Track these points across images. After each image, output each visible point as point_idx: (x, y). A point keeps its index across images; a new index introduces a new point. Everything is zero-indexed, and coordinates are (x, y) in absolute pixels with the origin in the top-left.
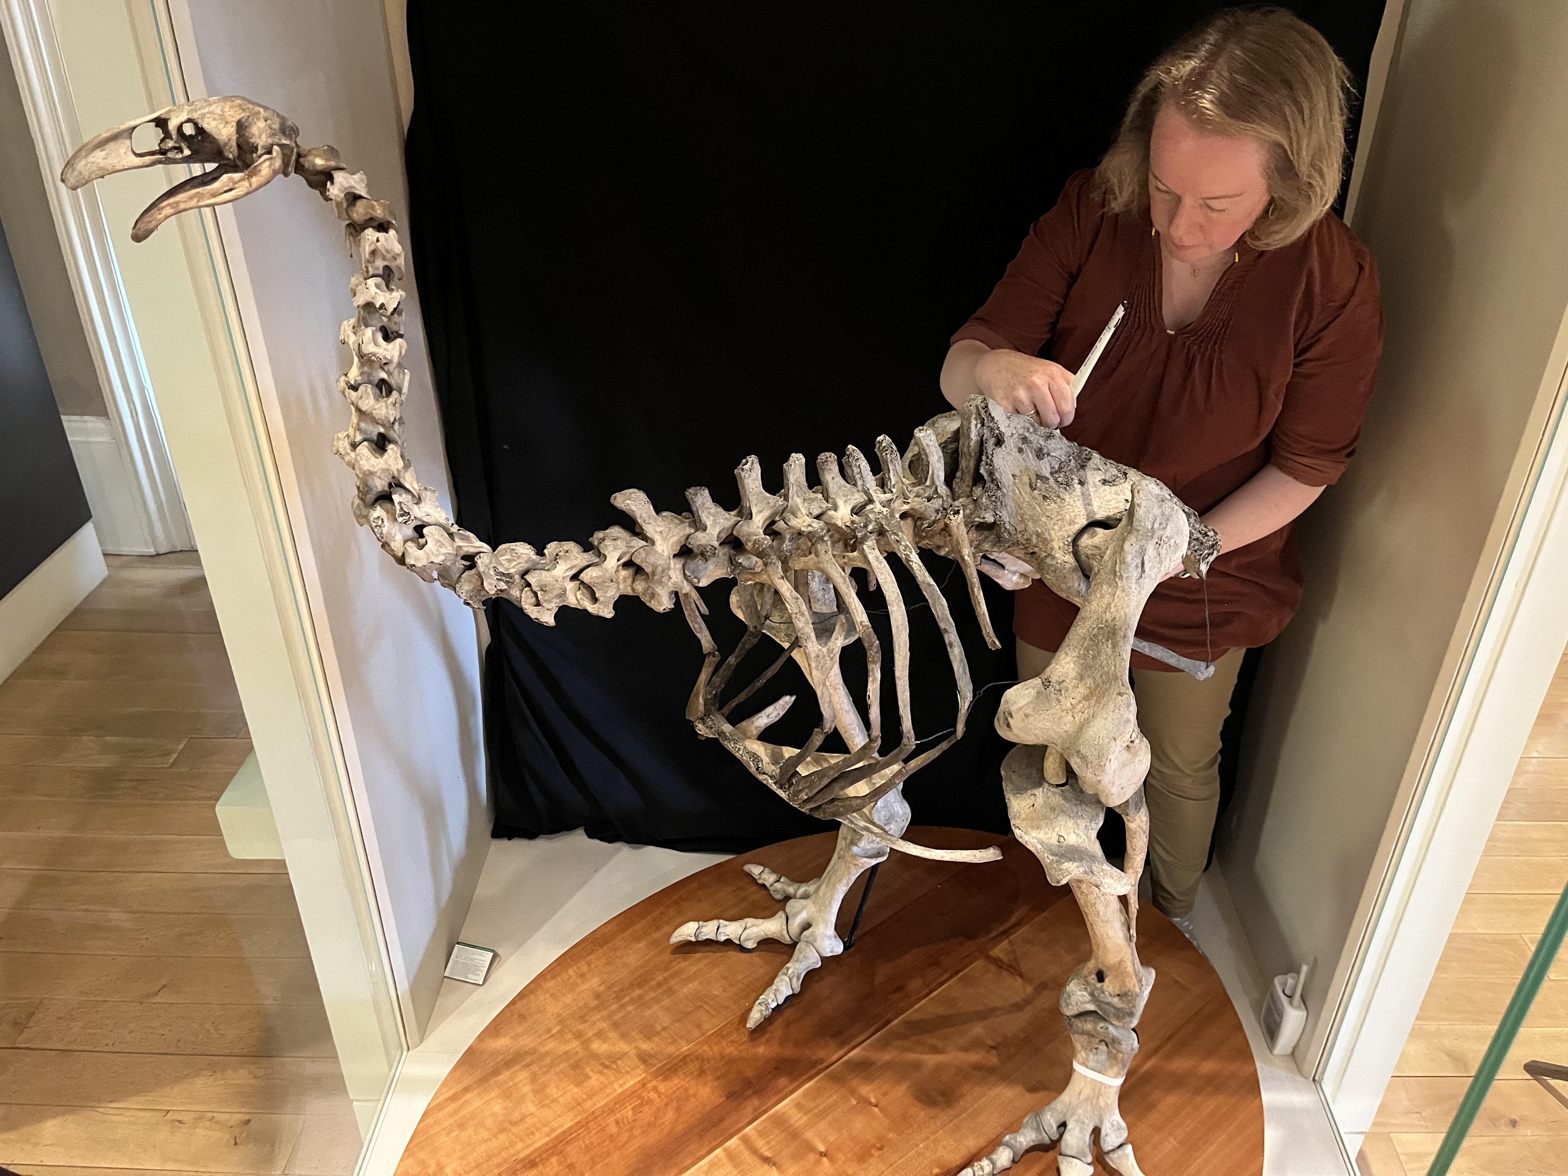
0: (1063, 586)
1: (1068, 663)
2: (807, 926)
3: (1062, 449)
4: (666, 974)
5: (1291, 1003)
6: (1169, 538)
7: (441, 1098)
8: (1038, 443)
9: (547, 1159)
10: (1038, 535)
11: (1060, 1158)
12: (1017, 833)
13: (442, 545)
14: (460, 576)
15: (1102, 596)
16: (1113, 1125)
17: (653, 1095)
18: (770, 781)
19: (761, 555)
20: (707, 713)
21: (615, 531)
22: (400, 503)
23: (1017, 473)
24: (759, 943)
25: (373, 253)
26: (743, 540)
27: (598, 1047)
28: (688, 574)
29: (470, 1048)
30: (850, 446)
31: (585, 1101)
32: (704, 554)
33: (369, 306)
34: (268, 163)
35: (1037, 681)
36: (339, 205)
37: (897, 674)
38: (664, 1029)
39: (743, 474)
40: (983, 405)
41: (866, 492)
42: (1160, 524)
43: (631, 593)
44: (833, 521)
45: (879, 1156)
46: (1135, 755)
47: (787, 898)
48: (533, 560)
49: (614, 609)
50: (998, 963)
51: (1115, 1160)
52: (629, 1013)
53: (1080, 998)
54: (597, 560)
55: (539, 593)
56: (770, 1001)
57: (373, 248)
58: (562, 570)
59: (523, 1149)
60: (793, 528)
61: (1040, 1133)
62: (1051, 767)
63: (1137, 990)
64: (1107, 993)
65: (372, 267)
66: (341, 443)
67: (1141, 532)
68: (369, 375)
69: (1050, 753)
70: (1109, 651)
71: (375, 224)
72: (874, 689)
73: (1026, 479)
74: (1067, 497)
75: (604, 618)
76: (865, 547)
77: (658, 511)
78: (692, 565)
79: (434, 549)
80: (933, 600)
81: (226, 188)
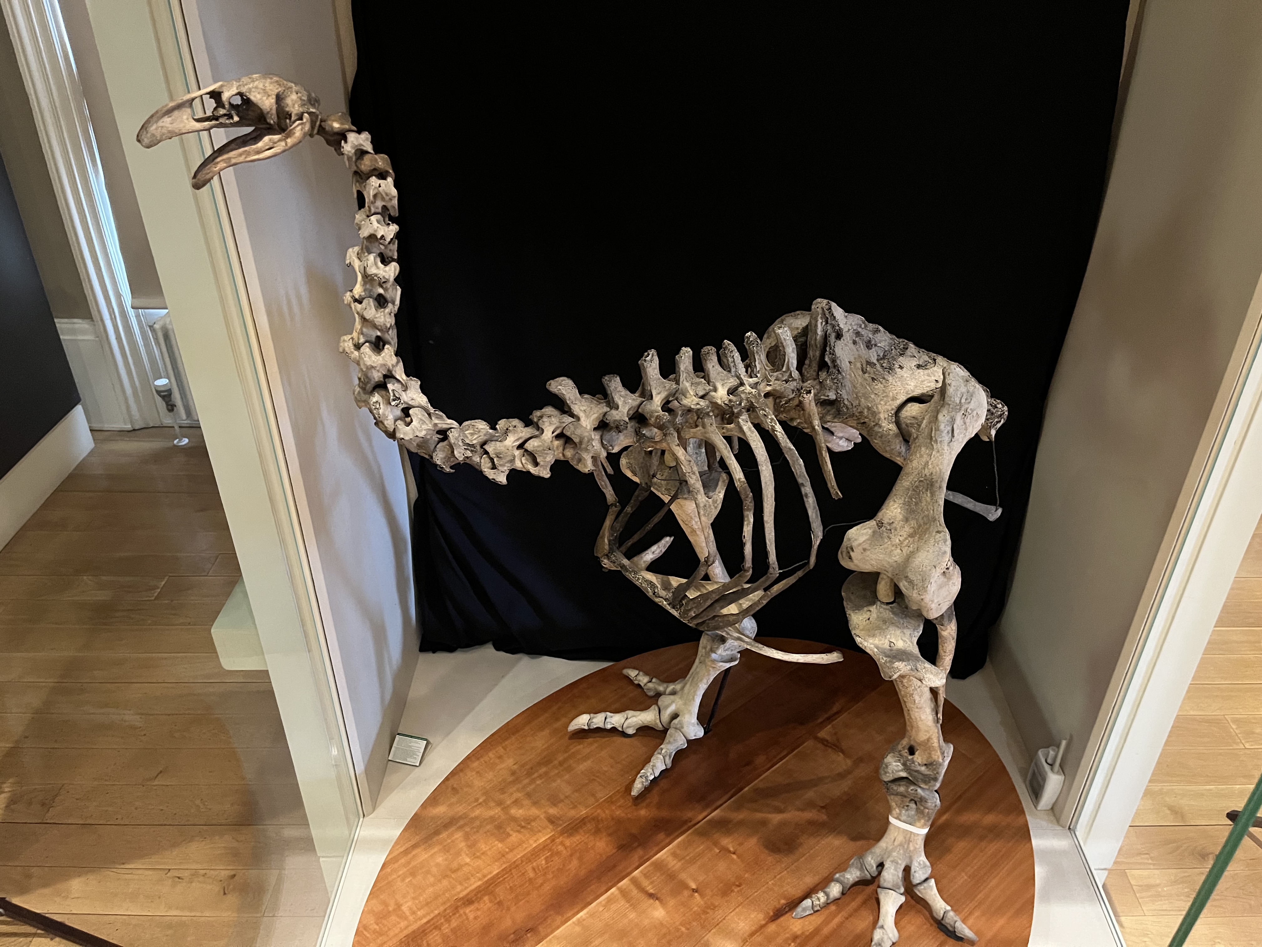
0: (888, 449)
1: (896, 508)
2: (675, 716)
3: (885, 340)
4: (566, 755)
5: (1052, 770)
6: (972, 410)
7: (395, 853)
8: (868, 336)
9: (481, 898)
10: (869, 409)
11: (879, 890)
12: (858, 640)
13: (424, 422)
14: (436, 447)
15: (921, 456)
16: (920, 864)
17: (560, 848)
18: (665, 603)
19: (661, 427)
20: (611, 551)
21: (549, 410)
22: (393, 390)
23: (852, 360)
24: (637, 730)
25: (375, 196)
26: (648, 416)
27: (515, 812)
28: (605, 443)
29: (416, 814)
30: (725, 341)
31: (507, 853)
32: (618, 428)
33: (372, 237)
34: (300, 127)
35: (872, 523)
36: (349, 158)
37: (765, 519)
38: (567, 797)
39: (645, 364)
40: (827, 307)
41: (739, 377)
42: (966, 400)
43: (562, 458)
44: (714, 400)
45: (738, 891)
46: (949, 579)
47: (658, 695)
48: (490, 434)
49: (551, 470)
50: (824, 742)
51: (923, 891)
52: (538, 785)
53: (896, 768)
54: (537, 433)
55: (495, 460)
56: (649, 774)
57: (375, 192)
58: (511, 441)
59: (462, 891)
60: (685, 406)
61: (864, 872)
62: (883, 590)
63: (941, 760)
64: (916, 764)
65: (374, 207)
66: (346, 344)
67: (951, 406)
68: (371, 291)
69: (882, 579)
70: (928, 499)
71: (377, 173)
72: (748, 531)
73: (859, 365)
74: (890, 379)
75: (543, 478)
76: (740, 420)
77: (581, 393)
78: (607, 436)
79: (418, 426)
80: (793, 461)
81: (267, 147)
